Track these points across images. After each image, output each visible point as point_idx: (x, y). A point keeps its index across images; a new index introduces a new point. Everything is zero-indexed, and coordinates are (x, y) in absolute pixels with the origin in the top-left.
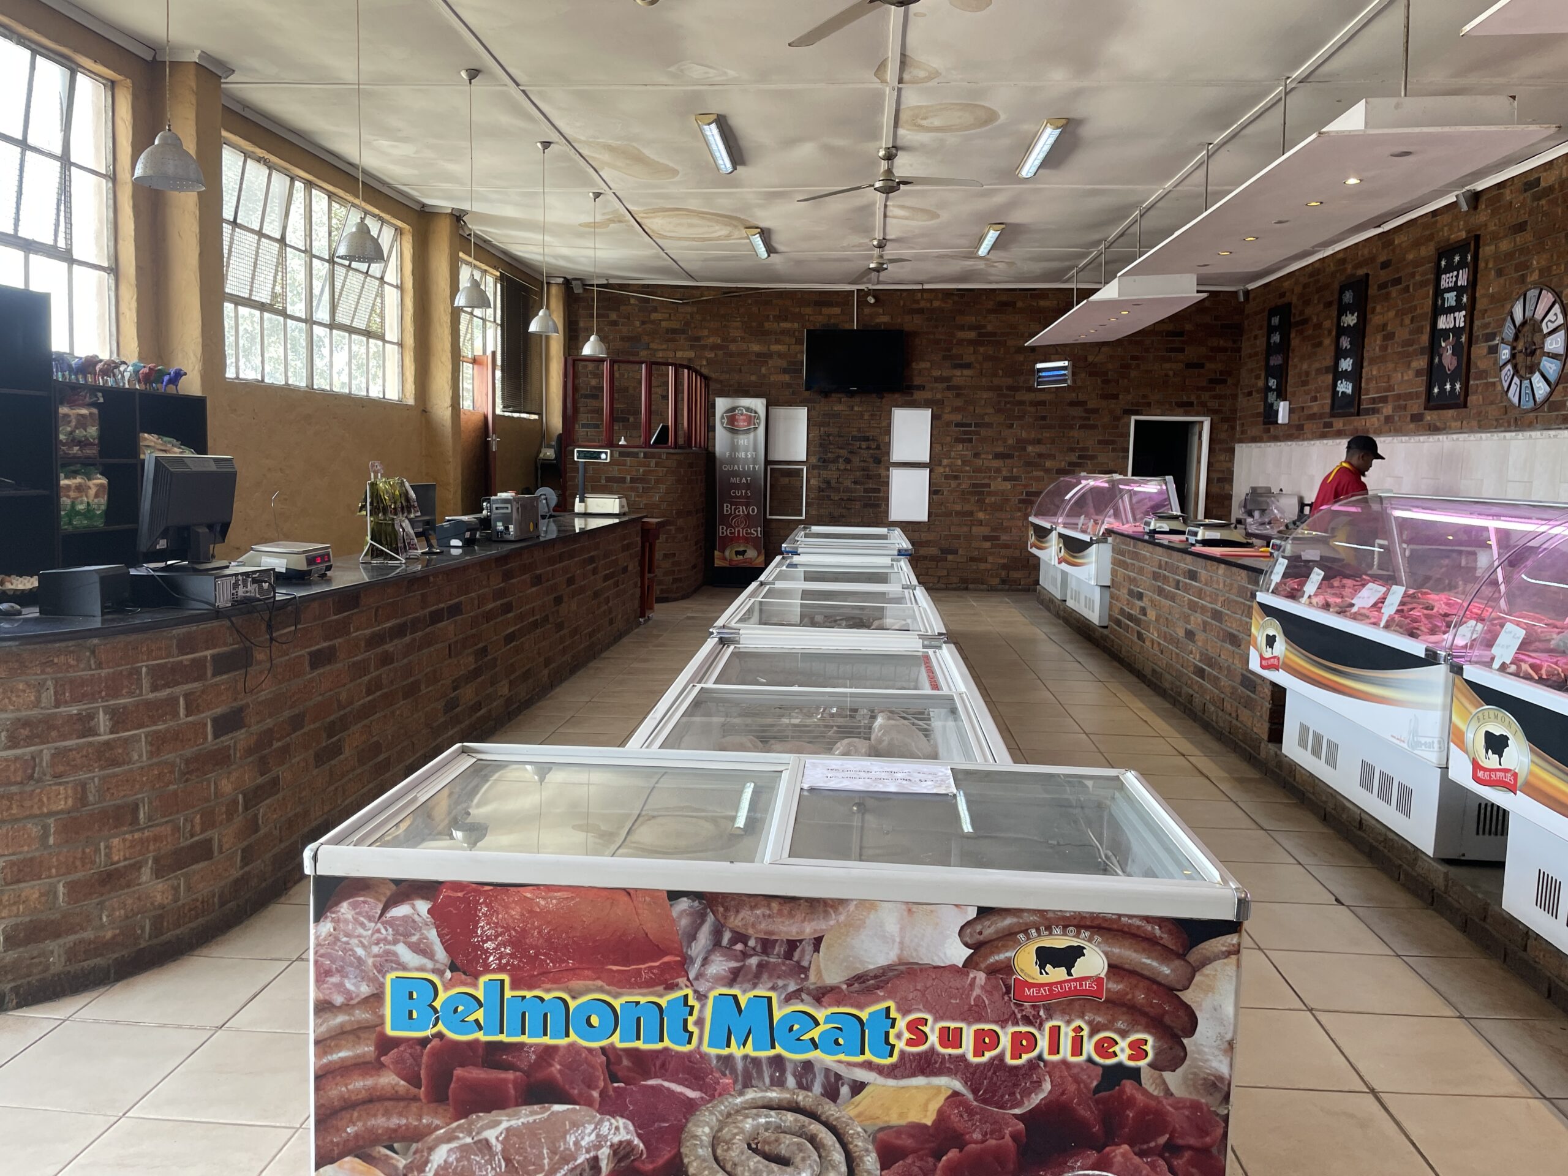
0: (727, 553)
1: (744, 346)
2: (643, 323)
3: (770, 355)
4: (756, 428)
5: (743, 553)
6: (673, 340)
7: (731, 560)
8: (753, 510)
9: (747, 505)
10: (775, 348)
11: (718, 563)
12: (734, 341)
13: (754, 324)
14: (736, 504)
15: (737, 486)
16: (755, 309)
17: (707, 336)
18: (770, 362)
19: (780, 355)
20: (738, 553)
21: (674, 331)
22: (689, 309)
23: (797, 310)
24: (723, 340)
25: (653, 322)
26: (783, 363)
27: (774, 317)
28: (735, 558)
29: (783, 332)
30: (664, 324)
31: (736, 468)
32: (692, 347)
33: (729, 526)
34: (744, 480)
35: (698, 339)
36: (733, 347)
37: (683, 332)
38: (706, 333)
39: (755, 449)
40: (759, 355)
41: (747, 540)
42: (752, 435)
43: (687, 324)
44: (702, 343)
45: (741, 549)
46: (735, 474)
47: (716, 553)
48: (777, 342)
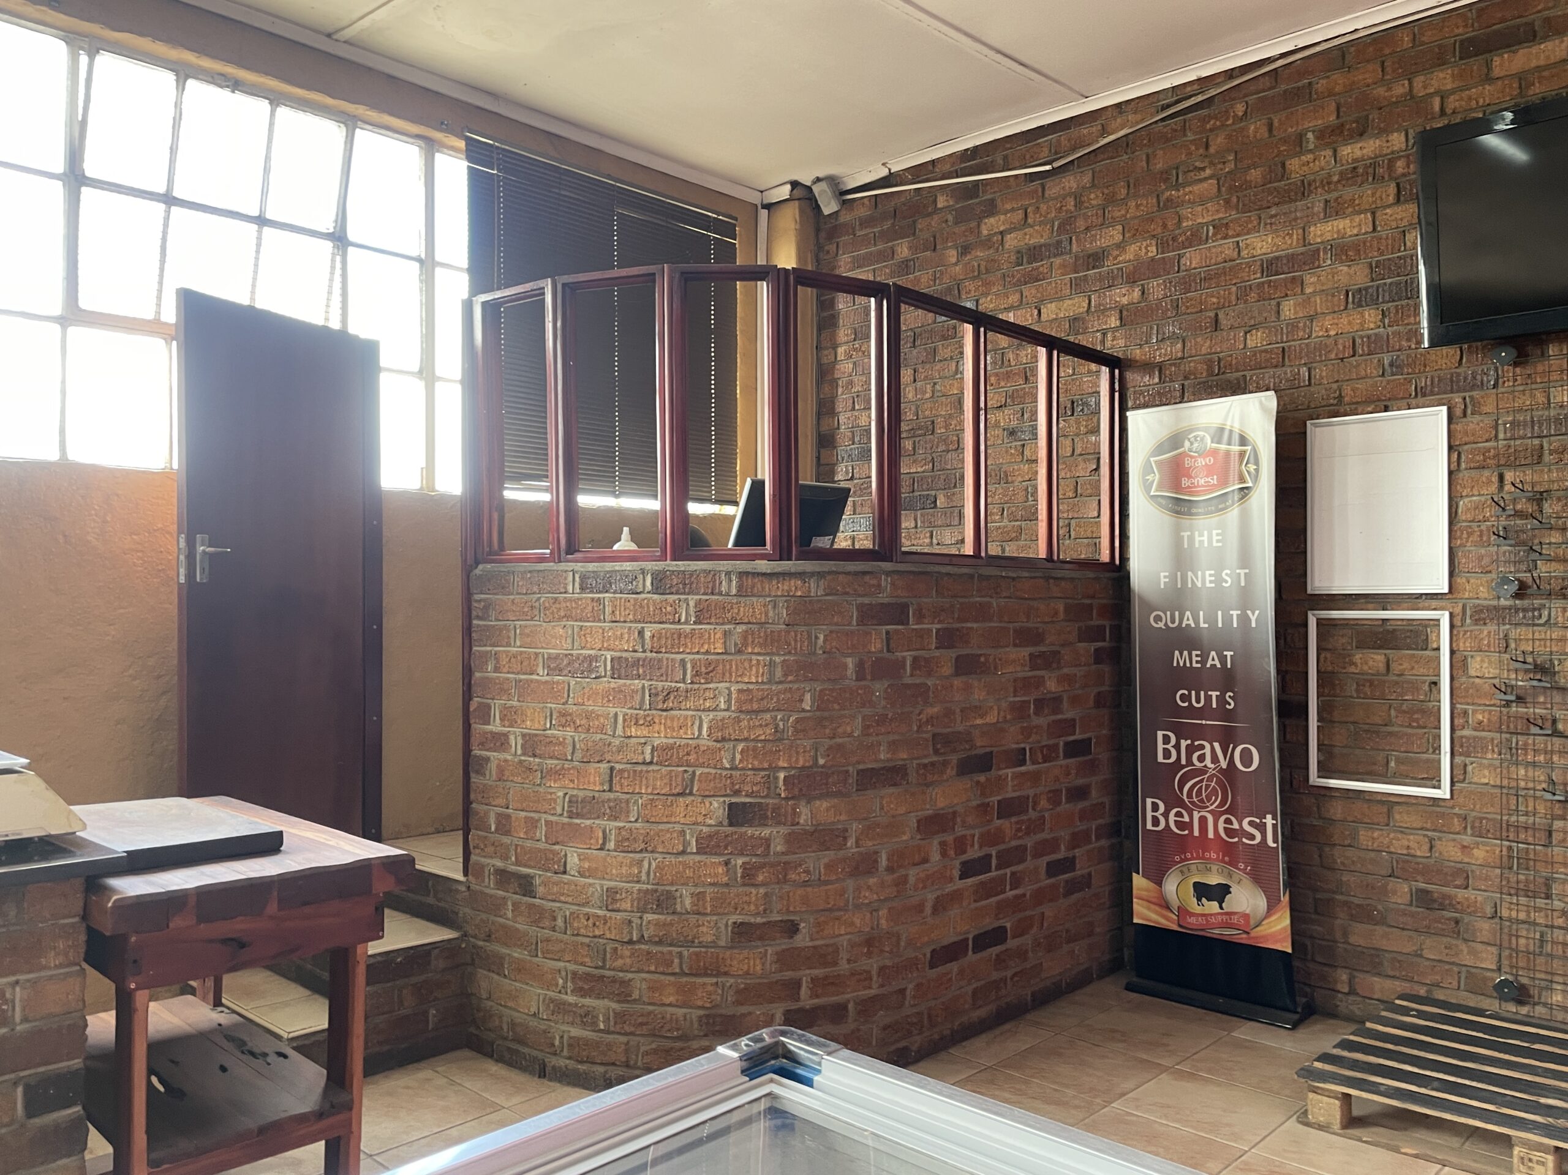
0: (1170, 885)
1: (1225, 248)
2: (965, 250)
3: (1310, 258)
4: (1244, 492)
5: (1220, 893)
6: (1034, 278)
7: (1183, 912)
8: (1247, 758)
9: (1228, 738)
10: (1323, 231)
11: (1143, 913)
12: (1195, 238)
13: (1255, 175)
14: (1196, 733)
15: (1192, 679)
16: (1255, 128)
17: (1121, 246)
18: (1310, 279)
19: (1343, 251)
20: (1203, 891)
21: (1034, 253)
22: (1070, 182)
23: (1400, 89)
24: (1163, 246)
25: (987, 243)
26: (1354, 275)
27: (1321, 135)
28: (1193, 904)
29: (1353, 174)
30: (1012, 241)
31: (1189, 621)
32: (1077, 286)
33: (1174, 801)
34: (1213, 660)
35: (1095, 259)
36: (1192, 259)
37: (1056, 250)
38: (1115, 234)
39: (1245, 559)
40: (1270, 266)
41: (1230, 853)
42: (1233, 514)
43: (1066, 225)
44: (1109, 265)
45: (1213, 880)
46: (1187, 639)
47: (1139, 882)
48: (1333, 210)
